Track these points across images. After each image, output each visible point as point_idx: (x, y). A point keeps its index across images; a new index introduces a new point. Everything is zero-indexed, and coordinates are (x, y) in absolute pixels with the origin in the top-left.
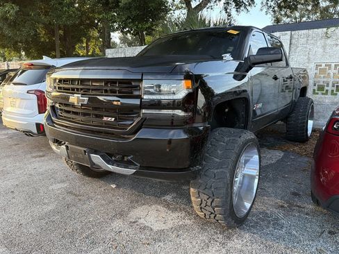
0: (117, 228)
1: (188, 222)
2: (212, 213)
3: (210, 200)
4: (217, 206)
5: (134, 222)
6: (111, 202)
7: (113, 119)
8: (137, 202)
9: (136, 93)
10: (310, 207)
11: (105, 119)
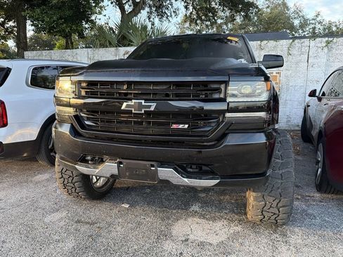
0: (174, 250)
1: (239, 228)
2: (275, 214)
3: (277, 201)
4: (283, 206)
5: (187, 240)
6: (139, 224)
7: (186, 126)
8: (168, 218)
9: (216, 96)
10: (317, 195)
11: (174, 126)
